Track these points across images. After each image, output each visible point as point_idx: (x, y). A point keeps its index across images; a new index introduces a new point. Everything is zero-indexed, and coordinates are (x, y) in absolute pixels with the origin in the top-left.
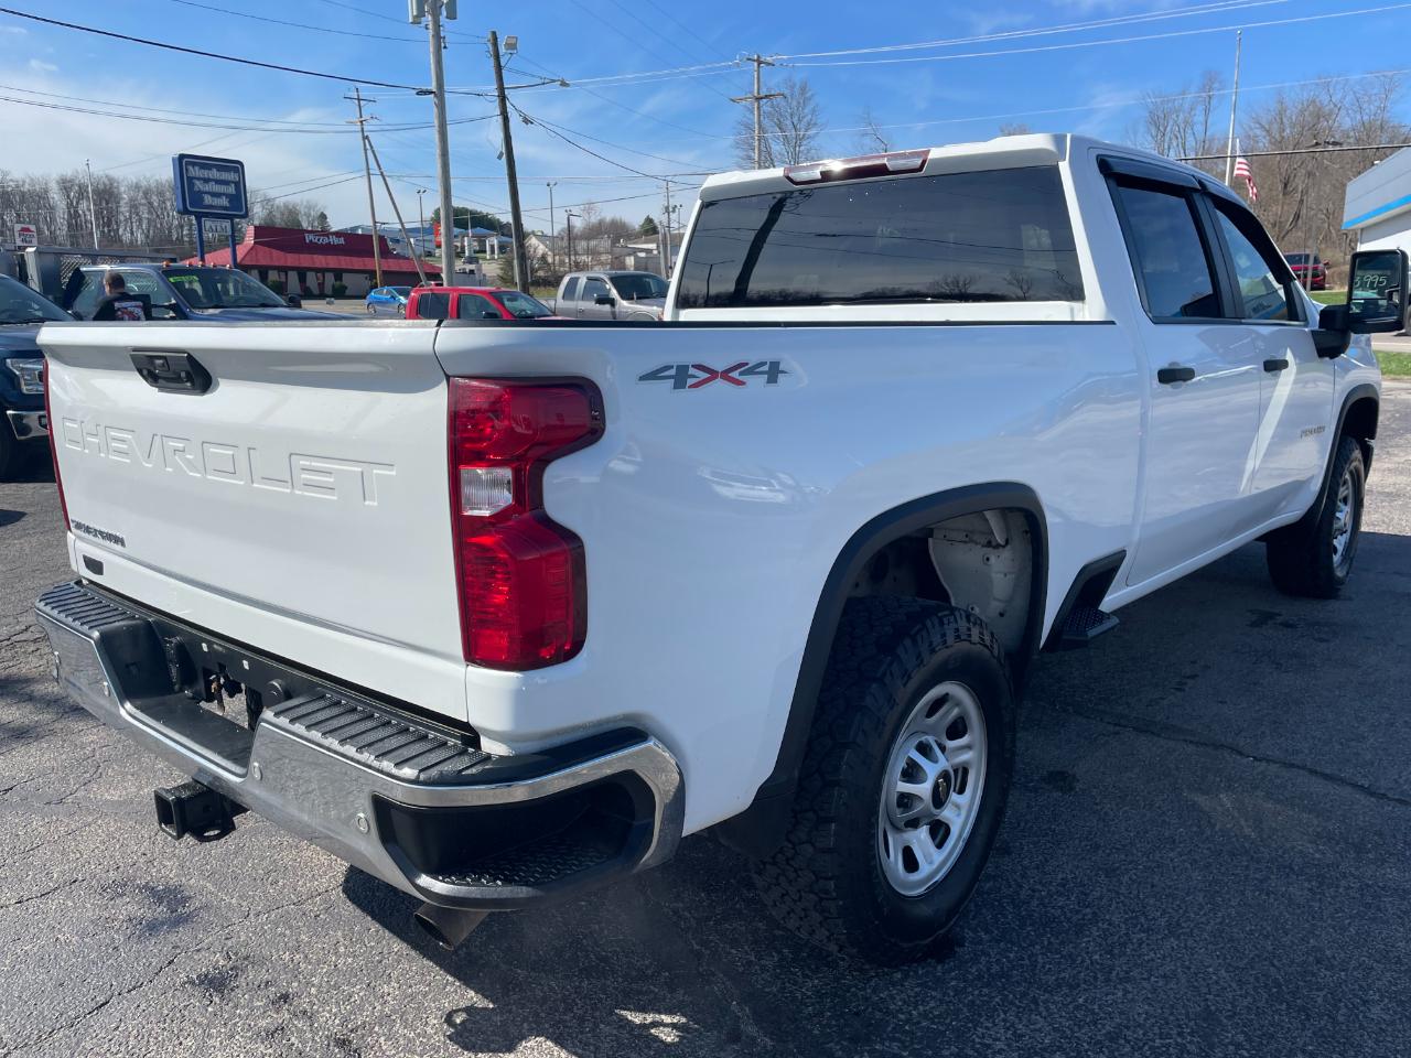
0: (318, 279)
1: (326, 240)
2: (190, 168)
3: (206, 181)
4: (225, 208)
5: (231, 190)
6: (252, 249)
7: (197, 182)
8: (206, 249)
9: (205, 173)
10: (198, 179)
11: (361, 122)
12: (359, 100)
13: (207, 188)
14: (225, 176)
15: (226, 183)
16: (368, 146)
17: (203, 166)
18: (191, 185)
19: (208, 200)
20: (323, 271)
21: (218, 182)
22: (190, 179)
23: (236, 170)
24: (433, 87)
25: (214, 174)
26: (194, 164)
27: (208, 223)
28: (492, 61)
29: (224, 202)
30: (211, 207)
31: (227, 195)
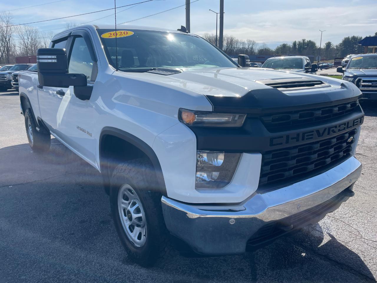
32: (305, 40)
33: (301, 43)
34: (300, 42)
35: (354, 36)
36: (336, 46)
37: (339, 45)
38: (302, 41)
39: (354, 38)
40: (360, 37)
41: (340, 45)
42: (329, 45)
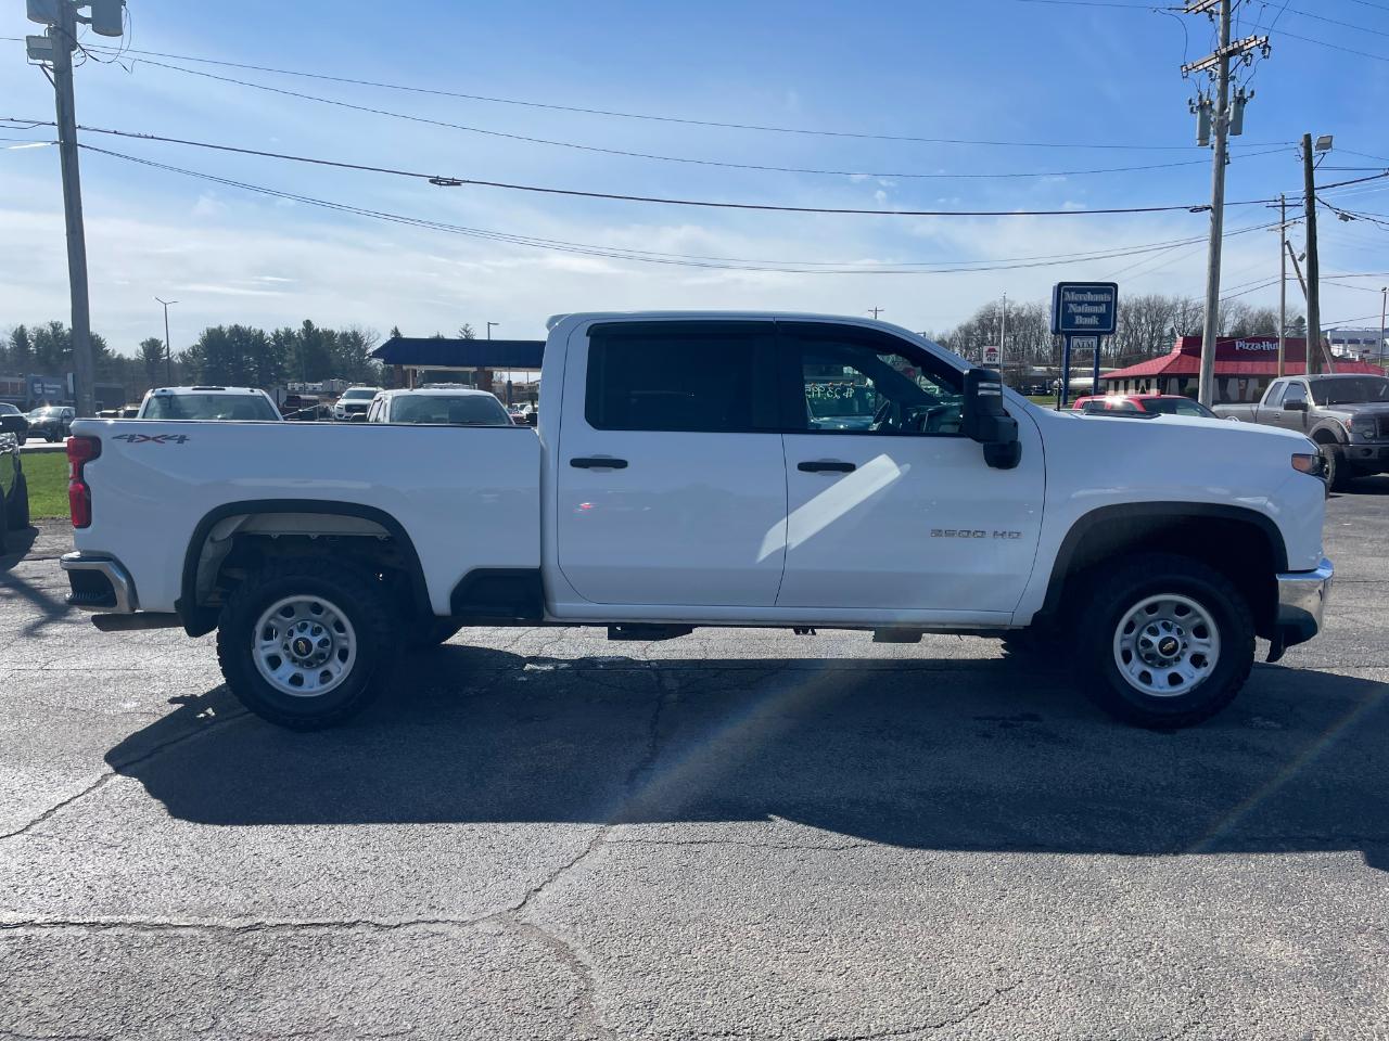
0: (1240, 385)
1: (1258, 346)
2: (1067, 294)
3: (1080, 303)
4: (1092, 326)
5: (1103, 309)
6: (1177, 359)
7: (1071, 305)
8: (1071, 363)
9: (1080, 297)
10: (1073, 303)
11: (1283, 228)
12: (1283, 206)
13: (1080, 309)
14: (1098, 298)
15: (1098, 304)
16: (1287, 251)
17: (1079, 291)
18: (1066, 307)
19: (1079, 320)
20: (1246, 377)
21: (1091, 304)
22: (1066, 304)
23: (1109, 292)
24: (1210, 202)
25: (1089, 297)
26: (1070, 290)
27: (1075, 341)
28: (1302, 164)
29: (1094, 321)
30: (1079, 326)
31: (1098, 315)
32: (61, 325)
33: (47, 335)
34: (40, 332)
35: (236, 326)
36: (182, 355)
37: (189, 352)
38: (50, 330)
39: (236, 330)
40: (258, 332)
41: (195, 350)
42: (152, 348)
